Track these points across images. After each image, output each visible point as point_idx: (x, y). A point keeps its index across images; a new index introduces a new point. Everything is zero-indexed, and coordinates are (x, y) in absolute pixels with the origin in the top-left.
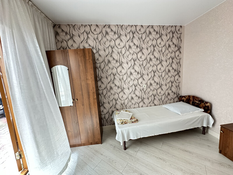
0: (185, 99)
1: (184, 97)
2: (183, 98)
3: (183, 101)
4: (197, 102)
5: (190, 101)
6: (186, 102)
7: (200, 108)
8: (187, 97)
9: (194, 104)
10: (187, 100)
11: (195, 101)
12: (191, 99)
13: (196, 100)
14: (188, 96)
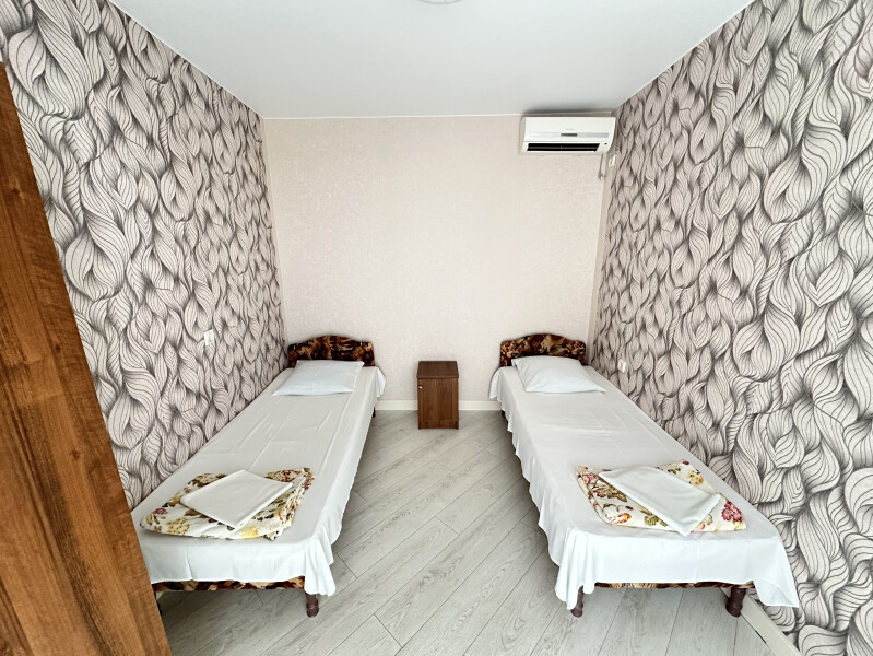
0: (309, 351)
1: (306, 344)
2: (303, 350)
3: (305, 357)
4: (345, 349)
5: (327, 350)
6: (314, 358)
7: (355, 359)
8: (314, 345)
9: (337, 356)
10: (315, 351)
11: (340, 348)
12: (328, 344)
13: (341, 344)
14: (317, 339)
